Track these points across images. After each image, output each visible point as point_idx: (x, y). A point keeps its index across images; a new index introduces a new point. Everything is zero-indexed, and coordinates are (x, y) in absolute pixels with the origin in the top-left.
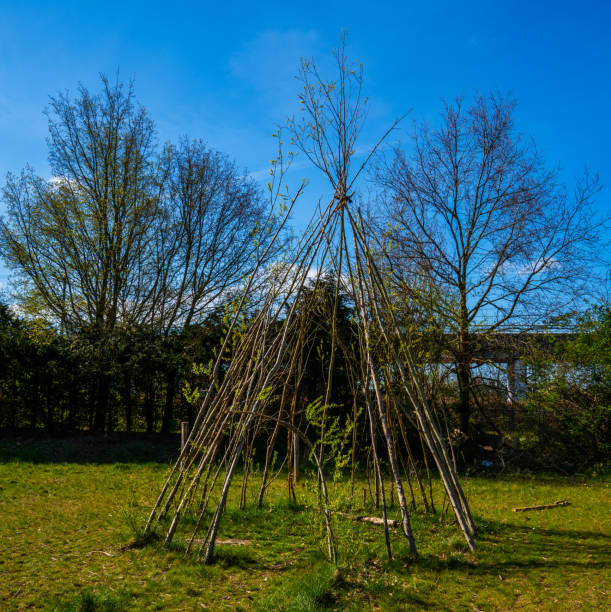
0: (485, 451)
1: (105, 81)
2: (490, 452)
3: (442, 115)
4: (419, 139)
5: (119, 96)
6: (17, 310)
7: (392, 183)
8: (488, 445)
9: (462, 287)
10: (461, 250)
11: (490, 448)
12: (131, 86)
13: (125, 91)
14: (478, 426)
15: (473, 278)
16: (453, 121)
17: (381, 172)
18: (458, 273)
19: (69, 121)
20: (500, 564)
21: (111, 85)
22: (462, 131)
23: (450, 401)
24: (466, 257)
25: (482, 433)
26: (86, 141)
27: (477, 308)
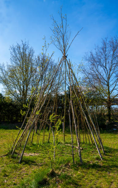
0: (115, 126)
1: (22, 42)
2: (116, 126)
3: (102, 42)
4: (97, 50)
5: (26, 45)
6: (4, 94)
7: (90, 60)
8: (116, 124)
9: (108, 85)
10: (107, 76)
11: (116, 125)
12: (28, 42)
13: (27, 43)
14: (112, 120)
15: (111, 83)
16: (105, 44)
17: (87, 58)
18: (107, 82)
19: (14, 51)
20: (110, 166)
21: (24, 42)
22: (107, 46)
23: (105, 114)
24: (109, 78)
25: (114, 122)
26: (18, 56)
27: (112, 91)
